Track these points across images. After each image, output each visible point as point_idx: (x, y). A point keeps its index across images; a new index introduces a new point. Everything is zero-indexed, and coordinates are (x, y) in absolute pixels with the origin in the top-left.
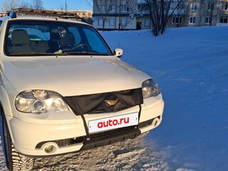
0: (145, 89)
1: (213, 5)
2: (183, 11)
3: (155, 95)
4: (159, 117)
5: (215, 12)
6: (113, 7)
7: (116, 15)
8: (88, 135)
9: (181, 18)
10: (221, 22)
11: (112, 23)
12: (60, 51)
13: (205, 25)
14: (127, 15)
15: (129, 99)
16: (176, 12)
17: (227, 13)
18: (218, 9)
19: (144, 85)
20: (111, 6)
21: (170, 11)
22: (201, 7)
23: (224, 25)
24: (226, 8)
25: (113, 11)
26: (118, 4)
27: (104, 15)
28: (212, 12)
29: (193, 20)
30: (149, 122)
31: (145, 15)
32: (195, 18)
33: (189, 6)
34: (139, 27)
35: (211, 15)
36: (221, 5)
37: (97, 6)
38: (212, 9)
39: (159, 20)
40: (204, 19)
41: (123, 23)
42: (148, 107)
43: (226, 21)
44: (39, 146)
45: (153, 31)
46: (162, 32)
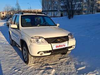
0: (69, 36)
1: (93, 5)
2: (80, 8)
3: (73, 38)
4: (74, 45)
5: (94, 8)
6: (51, 7)
7: (52, 11)
8: (53, 50)
9: (80, 11)
10: (97, 12)
11: (50, 14)
12: (39, 25)
13: (90, 14)
14: (57, 11)
15: (64, 39)
16: (77, 9)
17: (99, 8)
18: (95, 7)
19: (69, 35)
20: (50, 7)
21: (75, 8)
22: (88, 6)
23: (98, 13)
24: (99, 6)
25: (50, 9)
26: (53, 6)
27: (47, 11)
28: (93, 8)
29: (85, 12)
30: (71, 47)
31: (64, 10)
32: (86, 11)
33: (83, 6)
34: (62, 16)
35: (93, 9)
36: (96, 5)
37: (44, 7)
38: (93, 7)
39: (70, 12)
40: (89, 11)
41: (55, 14)
42: (70, 42)
43: (99, 12)
44: (38, 53)
45: (68, 17)
46: (72, 17)
